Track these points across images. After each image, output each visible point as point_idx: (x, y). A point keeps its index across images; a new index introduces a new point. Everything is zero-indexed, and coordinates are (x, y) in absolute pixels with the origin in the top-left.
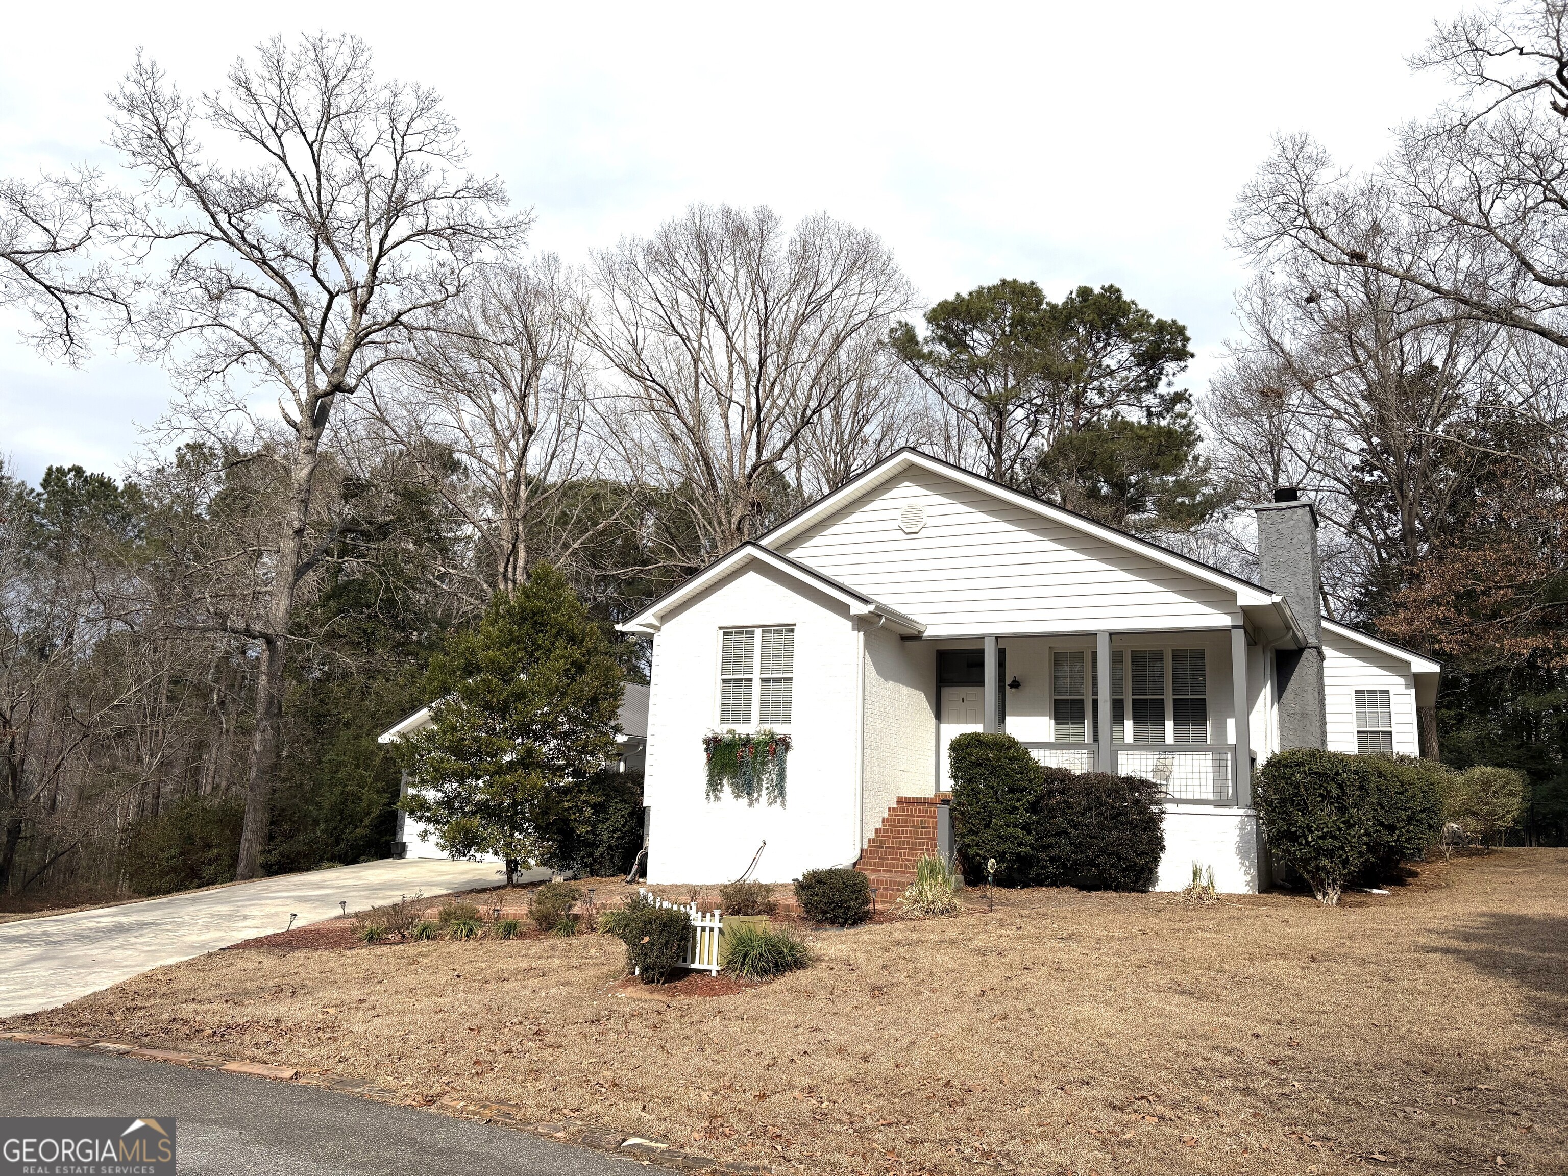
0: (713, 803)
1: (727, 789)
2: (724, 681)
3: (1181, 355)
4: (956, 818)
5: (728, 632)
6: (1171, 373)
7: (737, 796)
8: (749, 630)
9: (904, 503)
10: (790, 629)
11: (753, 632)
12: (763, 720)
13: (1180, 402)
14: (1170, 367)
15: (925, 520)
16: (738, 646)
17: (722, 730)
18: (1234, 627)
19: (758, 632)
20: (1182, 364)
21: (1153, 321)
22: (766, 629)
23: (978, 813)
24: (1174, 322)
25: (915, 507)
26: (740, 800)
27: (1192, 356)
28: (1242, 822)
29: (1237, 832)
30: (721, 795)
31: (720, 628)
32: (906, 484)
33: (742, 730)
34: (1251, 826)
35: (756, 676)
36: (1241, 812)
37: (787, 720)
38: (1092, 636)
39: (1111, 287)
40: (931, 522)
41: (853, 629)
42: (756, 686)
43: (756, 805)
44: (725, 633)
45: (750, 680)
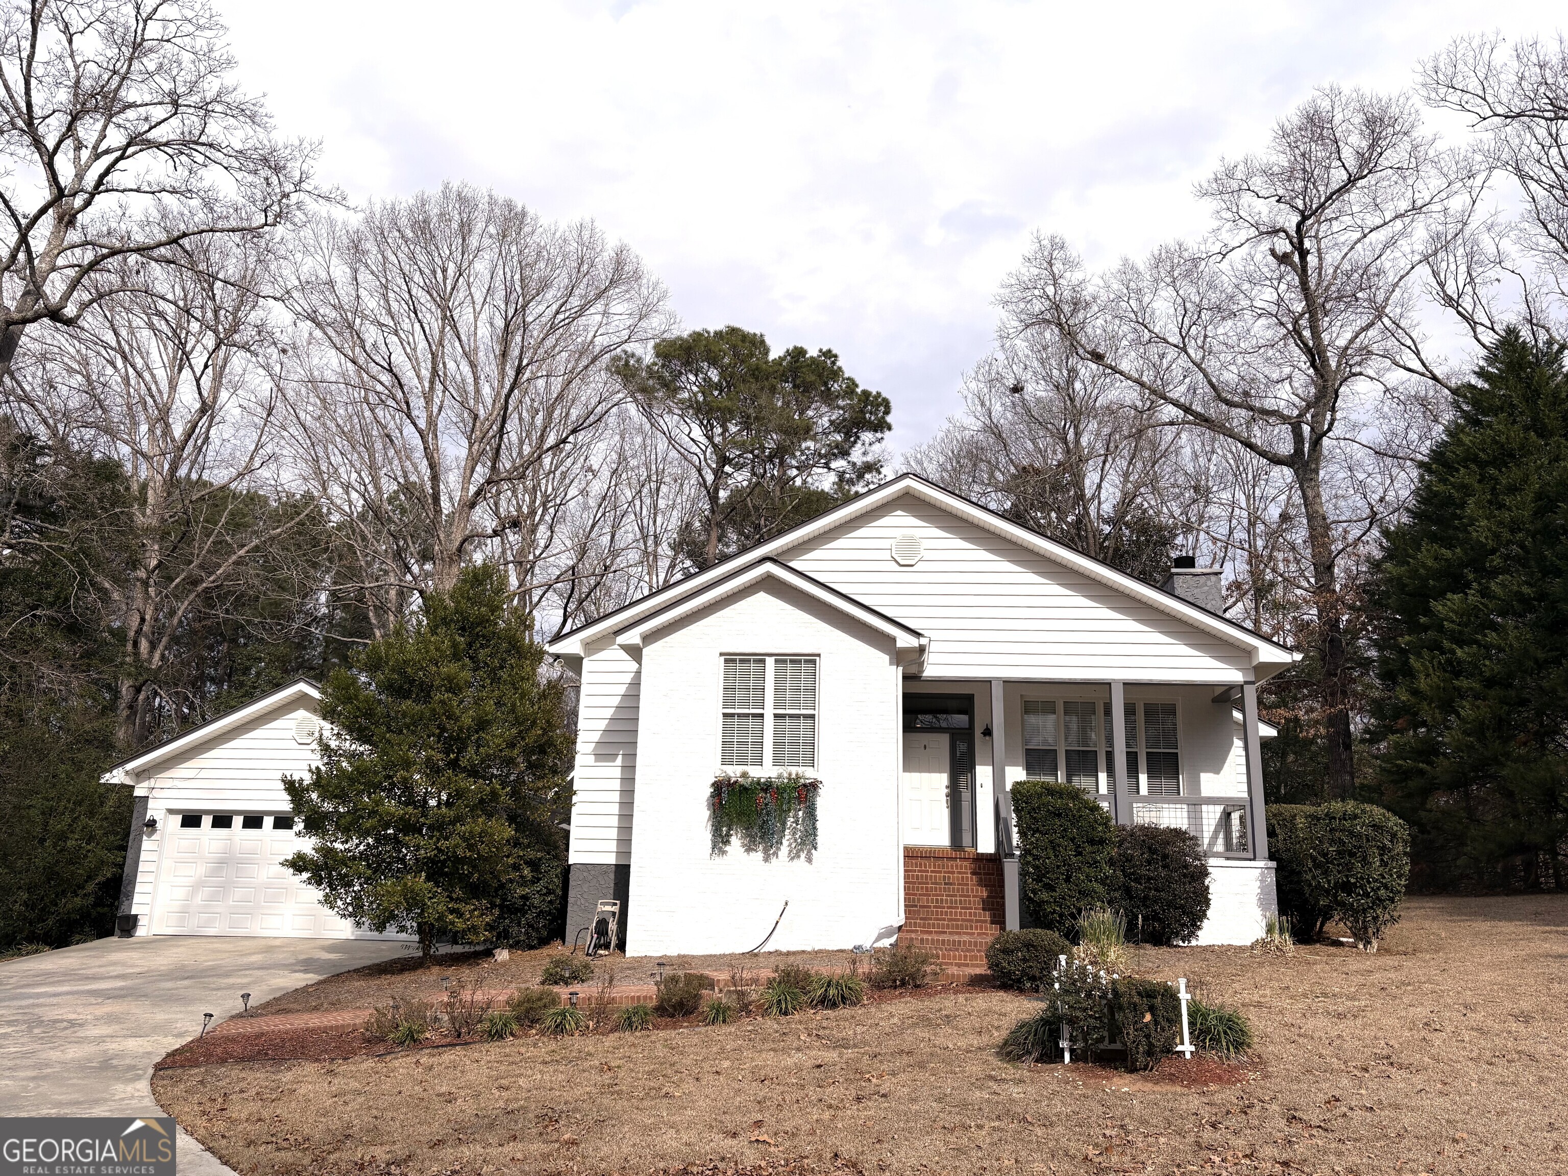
0: (718, 860)
1: (736, 842)
2: (725, 715)
3: (881, 426)
4: (1028, 873)
5: (730, 659)
6: (867, 442)
7: (749, 850)
8: (760, 659)
9: (898, 533)
10: (811, 660)
11: (763, 661)
12: (777, 762)
13: (870, 472)
14: (867, 436)
15: (923, 553)
16: (745, 676)
17: (734, 772)
18: (1246, 683)
19: (770, 661)
20: (879, 435)
21: (859, 390)
22: (781, 659)
23: (1058, 867)
24: (879, 394)
25: (912, 538)
26: (753, 854)
27: (889, 428)
28: (1262, 874)
29: (1258, 883)
30: (727, 848)
31: (721, 654)
32: (899, 513)
33: (757, 773)
34: (1271, 878)
35: (769, 711)
36: (1262, 864)
37: (811, 762)
38: (1106, 685)
39: (829, 351)
40: (928, 555)
41: (891, 664)
42: (769, 722)
43: (774, 860)
44: (726, 661)
45: (762, 715)
